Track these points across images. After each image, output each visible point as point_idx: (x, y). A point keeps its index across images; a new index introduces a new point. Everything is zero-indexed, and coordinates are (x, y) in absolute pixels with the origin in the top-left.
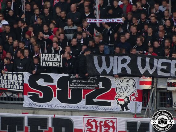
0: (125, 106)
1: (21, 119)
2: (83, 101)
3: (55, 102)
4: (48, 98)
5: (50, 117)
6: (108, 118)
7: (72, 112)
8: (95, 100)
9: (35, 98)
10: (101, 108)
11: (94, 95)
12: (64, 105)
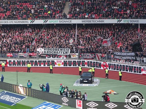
0: (63, 58)
1: (46, 61)
2: (56, 57)
3: (51, 58)
4: (50, 57)
5: (51, 60)
6: (60, 60)
7: (54, 59)
8: (58, 57)
9: (48, 57)
10: (59, 58)
11: (58, 56)
12: (53, 58)
